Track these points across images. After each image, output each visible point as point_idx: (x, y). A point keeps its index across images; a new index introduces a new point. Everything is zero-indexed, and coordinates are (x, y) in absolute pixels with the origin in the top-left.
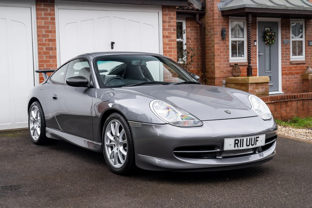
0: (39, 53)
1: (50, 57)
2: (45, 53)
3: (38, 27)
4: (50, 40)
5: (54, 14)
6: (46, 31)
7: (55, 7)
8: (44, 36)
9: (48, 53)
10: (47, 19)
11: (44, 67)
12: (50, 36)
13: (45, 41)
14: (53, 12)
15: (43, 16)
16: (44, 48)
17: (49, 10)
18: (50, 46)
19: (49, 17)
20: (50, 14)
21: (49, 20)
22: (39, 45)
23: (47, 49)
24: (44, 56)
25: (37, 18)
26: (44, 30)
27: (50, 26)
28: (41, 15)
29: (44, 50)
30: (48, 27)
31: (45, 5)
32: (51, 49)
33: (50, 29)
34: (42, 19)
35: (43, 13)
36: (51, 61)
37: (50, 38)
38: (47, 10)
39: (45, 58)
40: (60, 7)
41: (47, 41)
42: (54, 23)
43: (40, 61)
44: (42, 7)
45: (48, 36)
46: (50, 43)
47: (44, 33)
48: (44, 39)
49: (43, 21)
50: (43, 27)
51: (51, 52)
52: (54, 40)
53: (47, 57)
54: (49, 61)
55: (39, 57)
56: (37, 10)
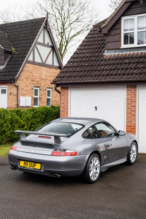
0: (127, 113)
1: (132, 115)
2: (130, 113)
3: (127, 99)
4: (133, 106)
5: (136, 92)
6: (131, 102)
7: (137, 88)
8: (129, 104)
9: (131, 113)
10: (132, 95)
11: (129, 120)
12: (133, 104)
13: (130, 107)
14: (135, 91)
15: (130, 93)
16: (130, 110)
17: (133, 90)
18: (133, 109)
19: (133, 94)
20: (133, 92)
21: (133, 96)
22: (127, 108)
23: (131, 111)
24: (129, 114)
25: (127, 95)
26: (130, 101)
27: (133, 99)
28: (129, 93)
29: (129, 111)
30: (132, 99)
31: (131, 88)
32: (133, 111)
33: (133, 100)
34: (129, 95)
35: (130, 92)
36: (133, 118)
37: (133, 105)
38: (132, 90)
39: (129, 115)
40: (139, 88)
41: (131, 106)
42: (136, 97)
43: (127, 117)
44: (130, 89)
45: (131, 104)
46: (133, 108)
47: (130, 103)
48: (129, 105)
49: (130, 96)
50: (130, 99)
51: (133, 112)
52: (135, 106)
53: (130, 115)
54: (131, 117)
55: (127, 115)
56: (127, 90)
